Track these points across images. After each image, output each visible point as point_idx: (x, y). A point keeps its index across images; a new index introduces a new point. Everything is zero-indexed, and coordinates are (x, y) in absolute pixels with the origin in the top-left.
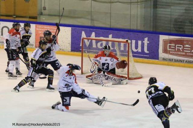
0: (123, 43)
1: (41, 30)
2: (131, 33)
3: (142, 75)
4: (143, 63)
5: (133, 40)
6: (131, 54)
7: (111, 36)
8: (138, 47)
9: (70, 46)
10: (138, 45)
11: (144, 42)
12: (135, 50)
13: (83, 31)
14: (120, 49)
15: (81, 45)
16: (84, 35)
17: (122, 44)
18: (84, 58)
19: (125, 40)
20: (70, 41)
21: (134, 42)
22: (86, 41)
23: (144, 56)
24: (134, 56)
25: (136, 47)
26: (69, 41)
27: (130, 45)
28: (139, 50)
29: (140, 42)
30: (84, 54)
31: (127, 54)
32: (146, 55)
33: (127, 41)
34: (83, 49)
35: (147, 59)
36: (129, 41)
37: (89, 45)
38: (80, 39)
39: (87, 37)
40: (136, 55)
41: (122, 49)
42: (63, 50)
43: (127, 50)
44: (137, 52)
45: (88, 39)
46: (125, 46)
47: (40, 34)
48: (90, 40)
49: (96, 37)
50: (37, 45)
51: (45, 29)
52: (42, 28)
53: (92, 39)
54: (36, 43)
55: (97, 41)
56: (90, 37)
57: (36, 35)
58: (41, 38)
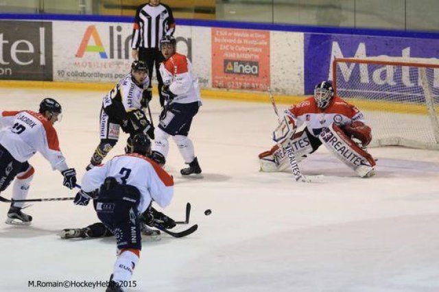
1: (225, 41)
7: (407, 51)
9: (303, 81)
13: (336, 41)
14: (431, 84)
15: (331, 78)
16: (336, 51)
20: (303, 69)
22: (342, 66)
26: (300, 68)
34: (338, 89)
37: (352, 77)
38: (329, 62)
39: (344, 56)
42: (284, 91)
45: (349, 63)
47: (224, 52)
48: (353, 65)
49: (368, 55)
50: (217, 82)
51: (237, 38)
52: (228, 37)
53: (358, 62)
54: (214, 74)
55: (372, 66)
56: (353, 57)
57: (214, 55)
58: (226, 62)
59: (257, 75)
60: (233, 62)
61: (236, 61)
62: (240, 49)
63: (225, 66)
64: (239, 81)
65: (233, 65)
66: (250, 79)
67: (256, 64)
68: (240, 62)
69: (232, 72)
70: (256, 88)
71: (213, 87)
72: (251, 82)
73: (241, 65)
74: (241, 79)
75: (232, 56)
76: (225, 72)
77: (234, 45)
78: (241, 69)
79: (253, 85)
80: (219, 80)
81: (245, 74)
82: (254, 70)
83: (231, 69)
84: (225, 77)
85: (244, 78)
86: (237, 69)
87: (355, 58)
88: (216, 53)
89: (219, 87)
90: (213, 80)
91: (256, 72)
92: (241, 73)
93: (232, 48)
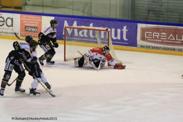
0: (104, 32)
1: (25, 19)
2: (111, 22)
3: (121, 62)
4: (122, 50)
5: (112, 29)
6: (111, 42)
7: (91, 25)
8: (117, 35)
10: (117, 33)
11: (122, 30)
12: (114, 38)
13: (66, 20)
14: (100, 37)
15: (64, 34)
16: (66, 24)
17: (102, 33)
18: (66, 46)
19: (105, 29)
21: (113, 30)
22: (68, 29)
23: (123, 43)
24: (113, 44)
25: (116, 35)
27: (110, 33)
28: (119, 37)
29: (119, 31)
30: (66, 42)
31: (107, 41)
32: (125, 42)
33: (107, 29)
34: (66, 38)
35: (126, 46)
36: (109, 30)
37: (71, 34)
38: (63, 28)
39: (69, 26)
40: (116, 42)
41: (102, 36)
43: (107, 38)
44: (117, 40)
45: (70, 28)
46: (105, 34)
47: (25, 23)
48: (72, 29)
49: (77, 25)
50: (22, 34)
51: (30, 18)
52: (27, 18)
53: (74, 28)
54: (21, 31)
55: (79, 30)
56: (72, 26)
57: (21, 24)
58: (26, 27)
59: (37, 32)
60: (28, 27)
61: (29, 27)
62: (31, 22)
63: (25, 28)
64: (30, 34)
65: (28, 28)
66: (34, 34)
67: (37, 28)
68: (31, 27)
69: (28, 31)
70: (36, 37)
71: (21, 36)
72: (35, 35)
73: (31, 28)
74: (31, 33)
75: (28, 25)
76: (25, 31)
77: (29, 21)
78: (31, 29)
79: (35, 36)
80: (23, 34)
81: (33, 31)
82: (36, 30)
83: (27, 29)
84: (25, 33)
85: (32, 33)
86: (30, 30)
87: (73, 27)
88: (22, 23)
89: (23, 36)
90: (21, 33)
91: (37, 31)
92: (31, 31)
93: (28, 22)
